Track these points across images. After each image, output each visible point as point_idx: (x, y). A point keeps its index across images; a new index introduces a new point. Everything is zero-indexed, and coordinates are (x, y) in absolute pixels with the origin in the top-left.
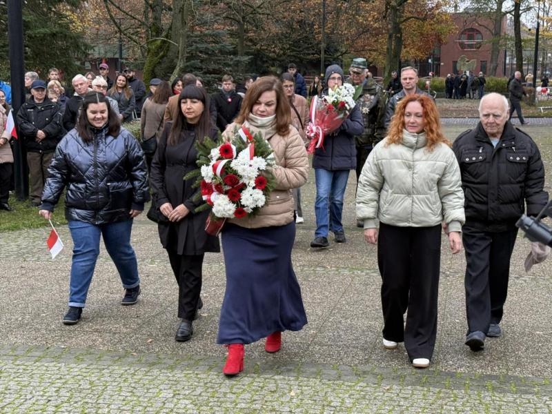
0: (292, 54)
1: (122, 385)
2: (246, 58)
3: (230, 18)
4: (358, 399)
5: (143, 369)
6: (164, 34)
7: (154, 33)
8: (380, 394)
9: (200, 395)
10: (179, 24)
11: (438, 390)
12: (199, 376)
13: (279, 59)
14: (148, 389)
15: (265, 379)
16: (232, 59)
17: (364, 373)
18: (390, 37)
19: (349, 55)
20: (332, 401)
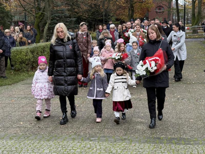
0: (92, 17)
1: (28, 148)
2: (74, 19)
3: (68, 4)
4: (123, 150)
5: (37, 141)
6: (42, 10)
7: (38, 10)
8: (131, 147)
9: (60, 151)
10: (47, 6)
11: (154, 145)
12: (59, 143)
13: (87, 19)
14: (39, 149)
15: (86, 143)
16: (69, 20)
17: (125, 139)
18: (129, 10)
19: (114, 17)
20: (112, 151)
